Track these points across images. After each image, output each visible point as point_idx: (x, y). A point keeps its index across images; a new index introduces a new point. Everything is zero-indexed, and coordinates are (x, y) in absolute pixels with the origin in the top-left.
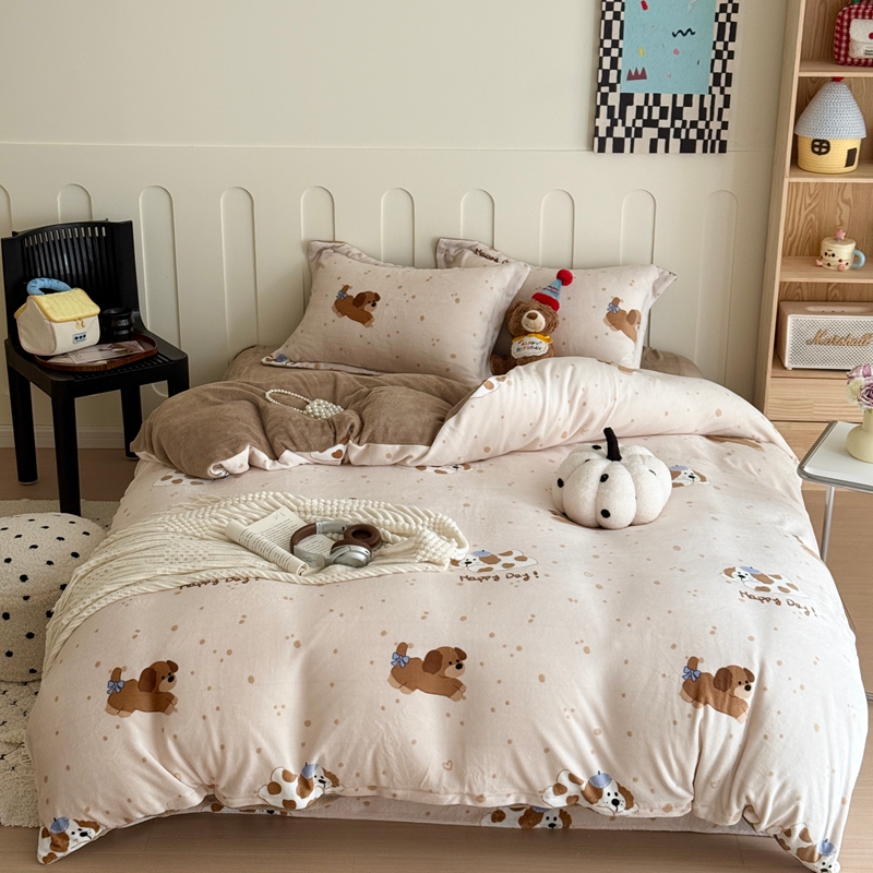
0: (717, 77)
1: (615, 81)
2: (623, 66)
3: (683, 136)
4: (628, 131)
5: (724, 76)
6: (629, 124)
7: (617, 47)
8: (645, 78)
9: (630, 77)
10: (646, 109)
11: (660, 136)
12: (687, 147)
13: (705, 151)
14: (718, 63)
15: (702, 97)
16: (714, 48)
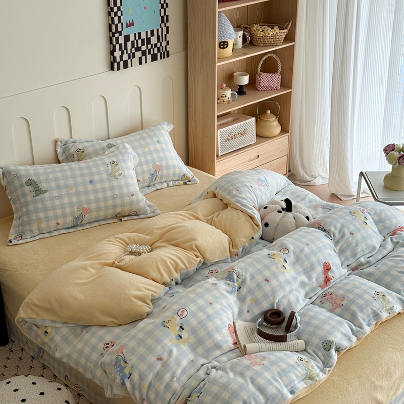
0: (163, 18)
1: (121, 30)
2: (124, 19)
3: (152, 53)
4: (129, 55)
5: (165, 16)
6: (129, 52)
7: (120, 10)
8: (134, 25)
9: (128, 26)
10: (135, 41)
11: (142, 56)
12: (154, 58)
13: (161, 58)
14: (163, 10)
15: (158, 30)
16: (160, 3)
